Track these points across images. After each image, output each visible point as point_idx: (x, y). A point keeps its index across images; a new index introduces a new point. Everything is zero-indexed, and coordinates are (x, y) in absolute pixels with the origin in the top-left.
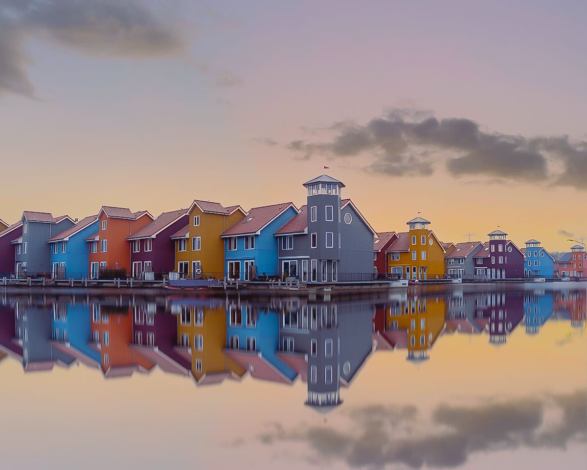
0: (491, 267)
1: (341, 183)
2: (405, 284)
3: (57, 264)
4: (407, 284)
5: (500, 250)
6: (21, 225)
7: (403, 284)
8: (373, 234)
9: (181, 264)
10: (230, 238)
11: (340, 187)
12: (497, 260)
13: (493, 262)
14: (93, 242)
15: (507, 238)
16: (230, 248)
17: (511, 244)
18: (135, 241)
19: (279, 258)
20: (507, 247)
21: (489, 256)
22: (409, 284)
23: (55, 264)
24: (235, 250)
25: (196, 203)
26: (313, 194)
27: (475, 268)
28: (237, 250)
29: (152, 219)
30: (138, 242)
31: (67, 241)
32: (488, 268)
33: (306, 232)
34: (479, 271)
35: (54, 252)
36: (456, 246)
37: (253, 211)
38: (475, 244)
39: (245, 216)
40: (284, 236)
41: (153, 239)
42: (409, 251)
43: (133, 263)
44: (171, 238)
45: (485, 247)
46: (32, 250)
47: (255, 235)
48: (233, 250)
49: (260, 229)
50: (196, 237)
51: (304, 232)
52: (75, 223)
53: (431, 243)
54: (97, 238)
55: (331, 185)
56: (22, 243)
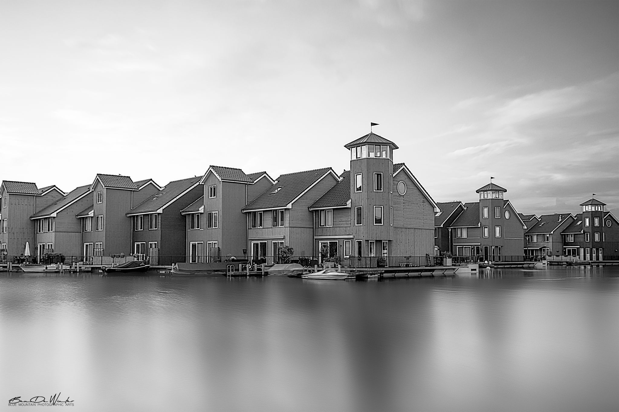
0: (584, 245)
1: (393, 144)
2: (475, 270)
3: (43, 245)
4: (478, 269)
5: (596, 224)
7: (472, 270)
8: (433, 207)
9: (194, 246)
10: (254, 213)
11: (391, 149)
12: (592, 238)
13: (588, 240)
14: (86, 218)
15: (605, 209)
16: (254, 226)
17: (610, 217)
18: (137, 216)
19: (315, 237)
20: (606, 220)
21: (582, 232)
23: (40, 246)
24: (261, 227)
25: (212, 170)
26: (357, 158)
27: (564, 247)
28: (263, 228)
29: (158, 190)
30: (141, 217)
31: (54, 217)
32: (580, 247)
33: (349, 206)
34: (569, 251)
35: (40, 231)
36: (539, 219)
37: (282, 178)
38: (564, 216)
39: (273, 185)
40: (321, 210)
41: (159, 214)
42: (479, 226)
43: (136, 244)
44: (181, 212)
45: (577, 221)
46: (12, 228)
47: (285, 209)
48: (258, 227)
49: (291, 201)
50: (212, 212)
51: (346, 205)
52: (65, 195)
53: (507, 215)
54: (91, 214)
55: (380, 146)
56: (1, 220)
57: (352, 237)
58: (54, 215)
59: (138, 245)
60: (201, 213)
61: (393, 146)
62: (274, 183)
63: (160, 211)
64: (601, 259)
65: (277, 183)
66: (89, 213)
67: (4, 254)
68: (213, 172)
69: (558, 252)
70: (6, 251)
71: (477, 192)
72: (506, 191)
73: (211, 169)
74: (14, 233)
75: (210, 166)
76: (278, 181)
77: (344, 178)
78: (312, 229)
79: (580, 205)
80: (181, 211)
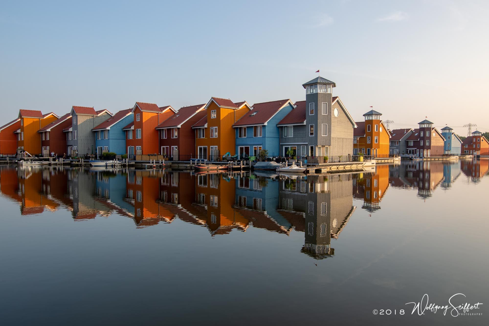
0: (420, 147)
2: (374, 163)
3: (101, 148)
4: (375, 164)
5: (428, 135)
6: (71, 117)
7: (372, 164)
8: (353, 125)
9: (201, 149)
10: (241, 128)
11: (332, 87)
12: (424, 143)
13: (422, 144)
14: (129, 130)
15: (433, 126)
16: (240, 136)
17: (436, 131)
18: (163, 130)
19: (281, 144)
21: (419, 140)
22: (376, 163)
23: (99, 148)
24: (245, 137)
25: (213, 100)
26: (311, 93)
27: (407, 149)
28: (247, 138)
29: (174, 113)
30: (165, 131)
31: (108, 130)
32: (417, 149)
33: (305, 124)
34: (410, 151)
35: (98, 139)
36: (392, 132)
37: (255, 106)
38: (408, 130)
39: (250, 110)
40: (285, 127)
41: (179, 128)
42: (365, 136)
43: (162, 147)
44: (192, 127)
45: (415, 133)
46: (80, 137)
47: (263, 126)
48: (243, 137)
49: (267, 121)
50: (213, 127)
51: (303, 123)
52: (113, 116)
53: (380, 130)
54: (133, 128)
55: (326, 85)
56: (72, 132)
57: (307, 143)
58: (108, 128)
59: (164, 148)
60: (205, 128)
61: (334, 85)
63: (180, 126)
64: (429, 156)
65: (253, 109)
66: (131, 127)
67: (76, 153)
69: (403, 151)
70: (77, 151)
71: (364, 115)
72: (381, 115)
74: (81, 140)
75: (212, 98)
76: (254, 108)
77: (297, 106)
78: (278, 139)
79: (418, 124)
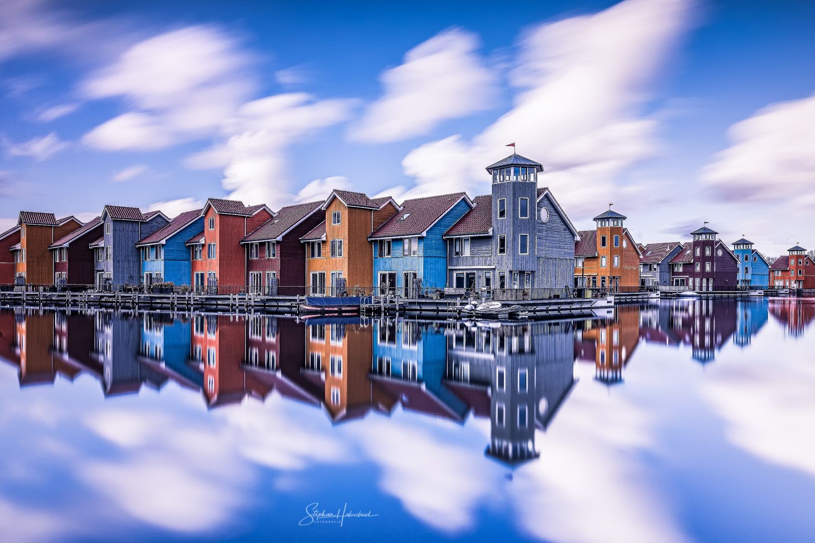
0: (694, 275)
1: (541, 166)
2: (611, 303)
3: (150, 274)
5: (708, 253)
6: (101, 223)
7: (608, 303)
8: (573, 235)
9: (315, 276)
10: (381, 241)
11: (537, 171)
12: (703, 267)
13: (698, 269)
14: (196, 246)
15: (717, 238)
16: (381, 255)
17: (722, 247)
18: (252, 244)
19: (449, 267)
20: (717, 249)
21: (692, 261)
23: (147, 275)
24: (389, 256)
25: (336, 195)
26: (500, 182)
27: (672, 277)
28: (391, 257)
29: (272, 215)
30: (257, 246)
31: (163, 245)
32: (689, 277)
33: (491, 234)
34: (677, 281)
35: (146, 259)
36: (645, 248)
37: (407, 203)
38: (671, 245)
39: (399, 211)
40: (456, 239)
41: (278, 242)
42: (596, 256)
43: (251, 273)
45: (686, 249)
46: (117, 256)
47: (419, 238)
48: (386, 256)
49: (426, 229)
50: (336, 240)
51: (488, 233)
52: (170, 221)
53: (624, 245)
54: (202, 241)
55: (527, 168)
56: (103, 248)
57: (493, 267)
58: (163, 242)
59: (253, 275)
60: (323, 241)
61: (539, 169)
62: (400, 209)
63: (279, 238)
64: (710, 289)
65: (403, 209)
66: (200, 241)
67: (109, 283)
68: (338, 196)
69: (665, 282)
70: (111, 280)
72: (625, 218)
73: (334, 193)
74: (119, 261)
75: (334, 190)
76: (405, 207)
77: (477, 203)
78: (446, 259)
79: (691, 234)
80: (300, 239)
